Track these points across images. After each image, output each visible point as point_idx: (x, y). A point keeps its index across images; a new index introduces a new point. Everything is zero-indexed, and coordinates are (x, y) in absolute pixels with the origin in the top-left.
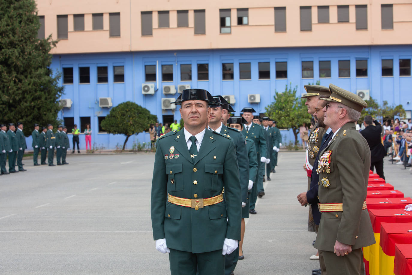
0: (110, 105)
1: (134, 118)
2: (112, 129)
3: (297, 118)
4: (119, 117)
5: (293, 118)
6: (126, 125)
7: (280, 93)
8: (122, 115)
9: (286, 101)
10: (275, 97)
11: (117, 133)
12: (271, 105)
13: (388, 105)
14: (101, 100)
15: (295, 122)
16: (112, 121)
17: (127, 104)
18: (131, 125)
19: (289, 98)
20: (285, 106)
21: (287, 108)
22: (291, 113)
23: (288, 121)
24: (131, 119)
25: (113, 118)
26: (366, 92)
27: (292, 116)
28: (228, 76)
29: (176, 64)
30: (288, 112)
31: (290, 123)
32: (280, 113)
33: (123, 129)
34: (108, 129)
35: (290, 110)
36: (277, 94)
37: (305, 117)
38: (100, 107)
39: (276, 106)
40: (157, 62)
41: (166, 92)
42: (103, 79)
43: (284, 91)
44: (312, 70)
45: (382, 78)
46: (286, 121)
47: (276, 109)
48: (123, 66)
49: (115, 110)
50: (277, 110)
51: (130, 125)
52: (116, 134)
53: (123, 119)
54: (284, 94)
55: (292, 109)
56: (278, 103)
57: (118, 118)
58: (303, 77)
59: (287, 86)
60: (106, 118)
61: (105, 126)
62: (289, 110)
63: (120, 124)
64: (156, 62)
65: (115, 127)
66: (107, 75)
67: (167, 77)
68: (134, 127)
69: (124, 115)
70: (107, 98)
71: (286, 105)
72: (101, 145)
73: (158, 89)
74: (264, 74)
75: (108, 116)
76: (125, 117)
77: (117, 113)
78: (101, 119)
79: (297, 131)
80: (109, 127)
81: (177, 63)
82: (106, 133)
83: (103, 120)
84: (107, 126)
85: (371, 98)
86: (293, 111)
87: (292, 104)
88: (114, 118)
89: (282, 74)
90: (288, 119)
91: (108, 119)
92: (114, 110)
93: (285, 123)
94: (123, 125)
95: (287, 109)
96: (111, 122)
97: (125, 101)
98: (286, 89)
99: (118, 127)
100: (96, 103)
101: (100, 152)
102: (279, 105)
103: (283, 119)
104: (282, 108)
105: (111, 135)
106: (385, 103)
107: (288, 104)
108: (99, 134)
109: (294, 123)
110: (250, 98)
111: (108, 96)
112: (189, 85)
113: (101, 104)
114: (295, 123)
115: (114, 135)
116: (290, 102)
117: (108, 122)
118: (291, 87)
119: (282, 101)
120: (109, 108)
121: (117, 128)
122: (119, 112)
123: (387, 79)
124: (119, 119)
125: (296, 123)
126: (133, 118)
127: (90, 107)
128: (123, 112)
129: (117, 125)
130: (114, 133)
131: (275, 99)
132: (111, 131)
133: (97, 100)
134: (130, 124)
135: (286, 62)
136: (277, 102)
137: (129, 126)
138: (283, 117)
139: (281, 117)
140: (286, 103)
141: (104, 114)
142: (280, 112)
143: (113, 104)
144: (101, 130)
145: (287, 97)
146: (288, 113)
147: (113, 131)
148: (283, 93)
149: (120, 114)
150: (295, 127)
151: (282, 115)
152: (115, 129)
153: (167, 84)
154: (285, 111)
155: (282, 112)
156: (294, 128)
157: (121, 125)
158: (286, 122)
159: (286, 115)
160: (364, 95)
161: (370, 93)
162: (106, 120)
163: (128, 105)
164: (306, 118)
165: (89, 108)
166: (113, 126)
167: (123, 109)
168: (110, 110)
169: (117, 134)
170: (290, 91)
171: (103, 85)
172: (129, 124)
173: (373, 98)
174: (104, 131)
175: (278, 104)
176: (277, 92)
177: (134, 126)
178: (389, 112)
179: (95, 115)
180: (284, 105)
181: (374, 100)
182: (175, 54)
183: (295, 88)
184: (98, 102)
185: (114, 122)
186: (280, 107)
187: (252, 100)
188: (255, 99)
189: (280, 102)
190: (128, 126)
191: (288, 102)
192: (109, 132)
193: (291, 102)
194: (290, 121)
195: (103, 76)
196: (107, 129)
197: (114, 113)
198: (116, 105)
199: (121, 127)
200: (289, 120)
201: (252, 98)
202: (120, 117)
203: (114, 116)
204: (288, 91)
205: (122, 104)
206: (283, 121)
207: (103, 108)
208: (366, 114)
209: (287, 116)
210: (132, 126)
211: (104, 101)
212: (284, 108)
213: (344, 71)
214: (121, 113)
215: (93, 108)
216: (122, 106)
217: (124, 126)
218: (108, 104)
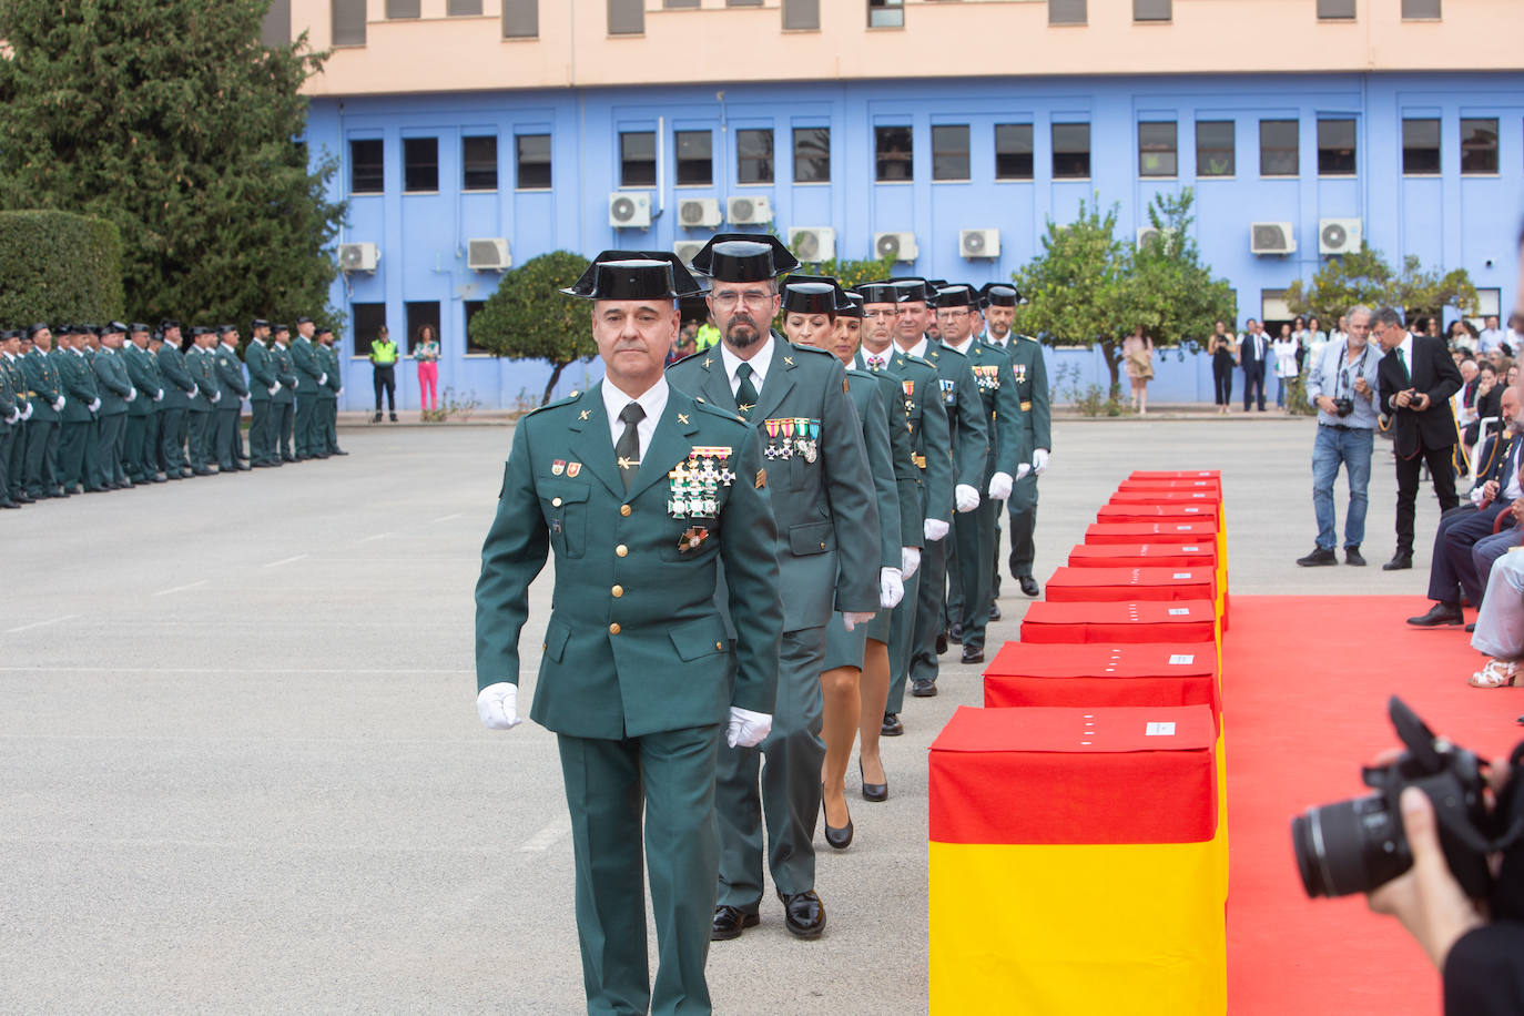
0: (505, 261)
1: (578, 307)
2: (506, 342)
3: (1116, 311)
4: (528, 303)
5: (1103, 307)
6: (552, 329)
7: (1062, 225)
8: (537, 297)
9: (1080, 253)
10: (1043, 239)
11: (520, 354)
12: (1031, 266)
13: (1422, 271)
14: (475, 246)
15: (1110, 322)
16: (505, 316)
17: (557, 259)
18: (568, 328)
19: (1089, 243)
20: (1076, 270)
21: (1082, 275)
22: (1095, 293)
23: (1085, 320)
24: (568, 311)
25: (509, 306)
26: (1352, 227)
27: (1098, 301)
28: (894, 170)
29: (724, 130)
30: (1086, 288)
31: (1092, 326)
32: (1061, 292)
33: (543, 342)
34: (493, 340)
35: (1093, 284)
36: (1052, 228)
37: (1142, 306)
38: (471, 270)
39: (1047, 269)
40: (661, 120)
41: (688, 219)
42: (480, 176)
43: (1074, 218)
44: (1174, 150)
45: (1404, 179)
46: (1079, 318)
47: (1047, 280)
48: (549, 135)
49: (515, 278)
50: (1051, 282)
51: (564, 329)
52: (518, 358)
53: (541, 308)
54: (1075, 229)
55: (1100, 279)
56: (1053, 259)
57: (525, 305)
58: (1141, 175)
59: (1082, 202)
60: (486, 305)
61: (481, 332)
62: (1088, 282)
63: (533, 325)
64: (655, 121)
65: (515, 335)
66: (496, 165)
67: (695, 170)
68: (576, 336)
69: (546, 296)
70: (495, 241)
71: (1080, 268)
72: (468, 395)
73: (662, 212)
74: (1014, 164)
75: (494, 300)
76: (547, 302)
77: (523, 287)
78: (472, 308)
79: (1117, 350)
80: (495, 336)
81: (727, 125)
82: (487, 355)
83: (478, 313)
84: (489, 330)
85: (1364, 245)
86: (1102, 285)
87: (1099, 264)
88: (514, 306)
89: (1072, 163)
90: (1086, 311)
91: (491, 308)
92: (512, 278)
93: (1076, 326)
94: (540, 329)
95: (1083, 280)
96: (502, 319)
97: (549, 251)
98: (1082, 214)
99: (526, 335)
100: (457, 258)
101: (466, 418)
102: (1059, 264)
103: (1070, 312)
104: (1067, 275)
105: (505, 361)
106: (1412, 264)
107: (1087, 263)
108: (465, 359)
109: (1105, 325)
110: (967, 244)
111: (499, 236)
112: (764, 199)
113: (475, 259)
114: (1108, 325)
115: (512, 361)
116: (1092, 256)
117: (493, 318)
118: (1097, 209)
119: (1069, 251)
120: (500, 271)
121: (522, 340)
122: (530, 287)
123: (1421, 183)
124: (529, 310)
125: (1112, 327)
126: (573, 305)
127: (438, 268)
128: (542, 285)
129: (523, 328)
130: (514, 355)
131: (1046, 245)
132: (502, 348)
133: (460, 247)
134: (566, 325)
135: (1087, 124)
136: (1052, 254)
137: (563, 333)
138: (1071, 304)
139: (1064, 305)
140: (1079, 259)
141: (482, 293)
142: (1059, 288)
143: (513, 261)
144: (472, 346)
145: (1085, 238)
146: (1088, 293)
147: (508, 347)
148: (1071, 225)
149: (533, 293)
150: (1111, 338)
151: (1066, 298)
152: (514, 343)
153: (693, 193)
154: (1078, 286)
155: (1065, 289)
156: (1108, 342)
157: (537, 328)
158: (1078, 322)
159: (1081, 298)
160: (1342, 234)
161: (1365, 229)
162: (486, 311)
163: (557, 263)
164: (1144, 310)
165: (435, 272)
166: (509, 333)
167: (541, 277)
168: (501, 280)
169: (523, 359)
170: (1095, 219)
171: (480, 197)
172: (561, 325)
173: (1372, 246)
174: (482, 348)
175: (1056, 263)
176: (1050, 222)
177: (577, 332)
178: (1425, 294)
179: (456, 296)
180: (1073, 266)
181: (1375, 252)
182: (719, 96)
183: (1113, 209)
184: (465, 253)
185: (514, 320)
186: (1059, 274)
187: (973, 249)
188: (981, 245)
189: (1061, 255)
190: (557, 331)
191: (1086, 256)
192: (498, 352)
193: (1096, 258)
194: (1094, 320)
195: (483, 167)
196: (490, 343)
197: (512, 290)
198: (521, 262)
199: (534, 334)
200: (1088, 317)
201: (974, 243)
202: (532, 302)
203: (513, 301)
204: (1087, 219)
205: (538, 260)
206: (1069, 319)
207: (482, 271)
208: (1345, 298)
209: (1082, 302)
210: (571, 332)
211: (485, 250)
212: (1072, 274)
213: (1278, 156)
214: (535, 288)
215: (449, 272)
216: (539, 265)
217: (544, 332)
218: (499, 263)
